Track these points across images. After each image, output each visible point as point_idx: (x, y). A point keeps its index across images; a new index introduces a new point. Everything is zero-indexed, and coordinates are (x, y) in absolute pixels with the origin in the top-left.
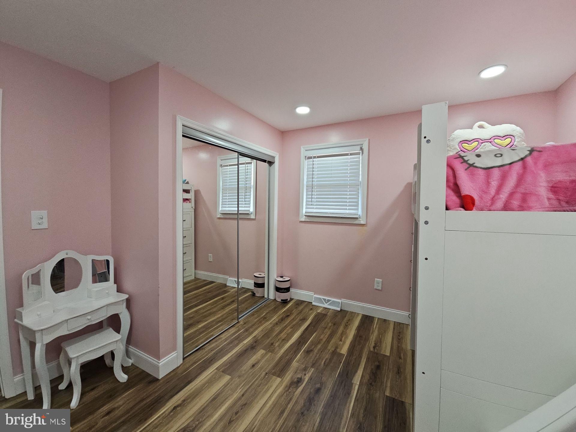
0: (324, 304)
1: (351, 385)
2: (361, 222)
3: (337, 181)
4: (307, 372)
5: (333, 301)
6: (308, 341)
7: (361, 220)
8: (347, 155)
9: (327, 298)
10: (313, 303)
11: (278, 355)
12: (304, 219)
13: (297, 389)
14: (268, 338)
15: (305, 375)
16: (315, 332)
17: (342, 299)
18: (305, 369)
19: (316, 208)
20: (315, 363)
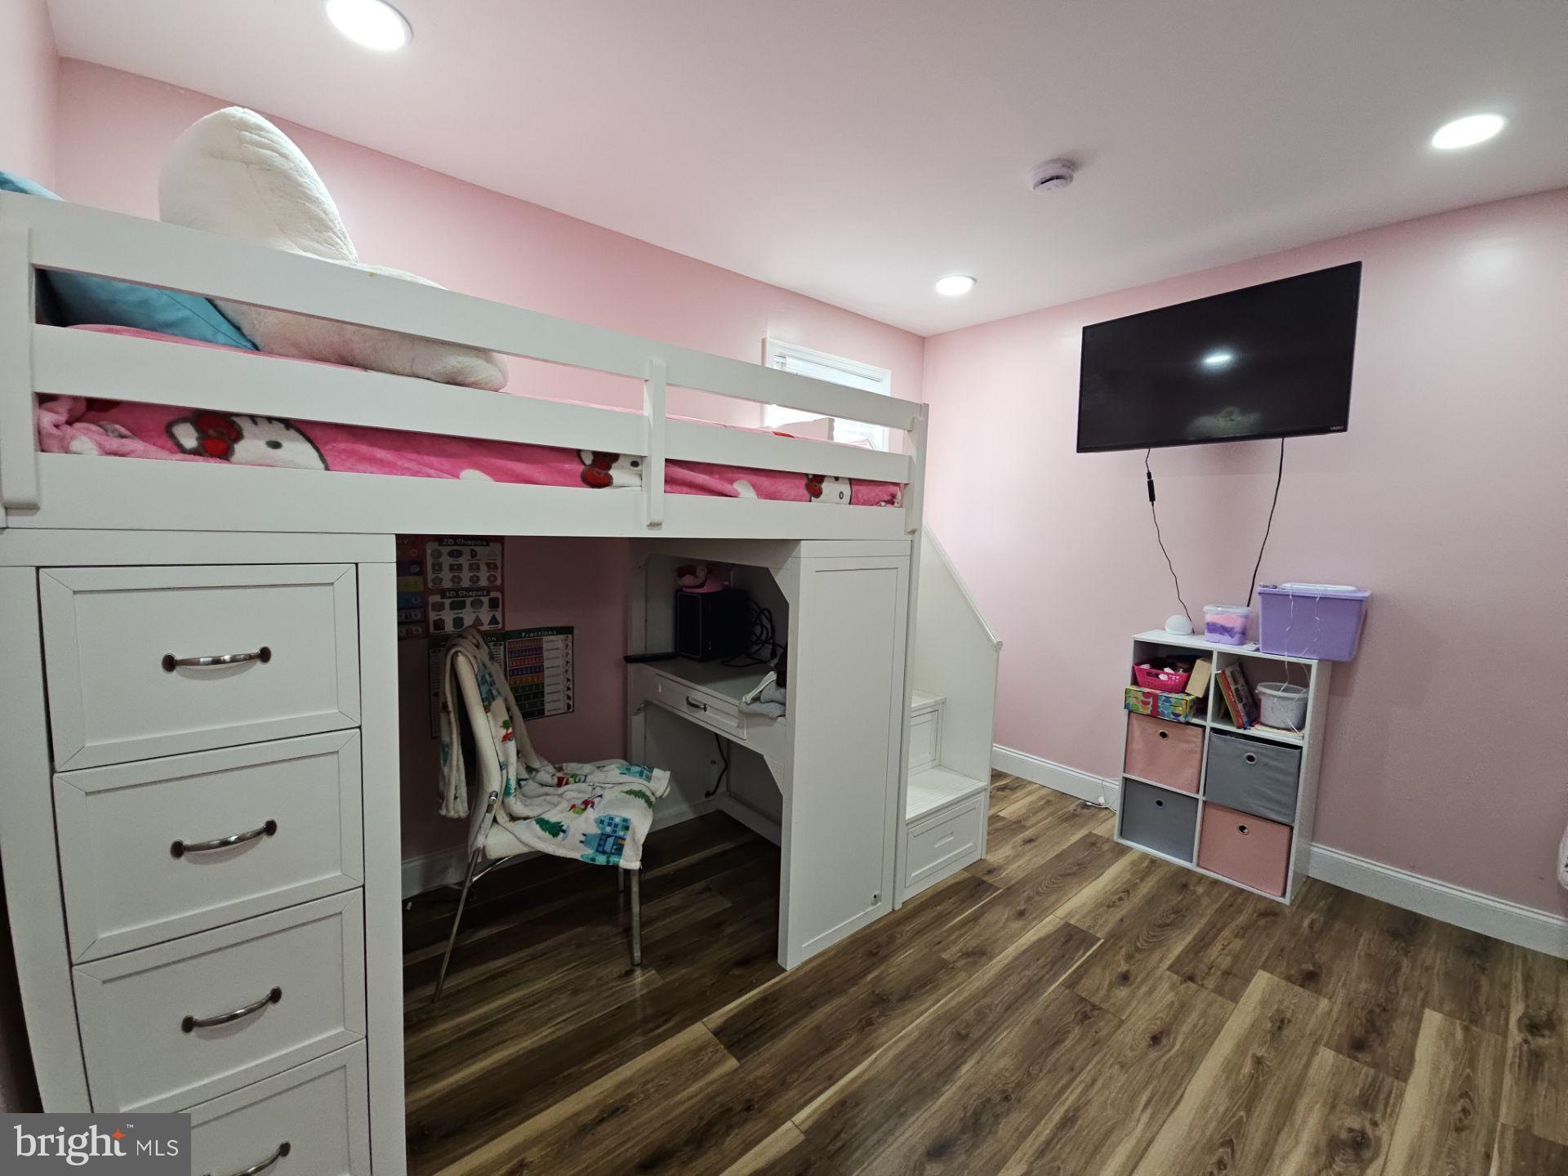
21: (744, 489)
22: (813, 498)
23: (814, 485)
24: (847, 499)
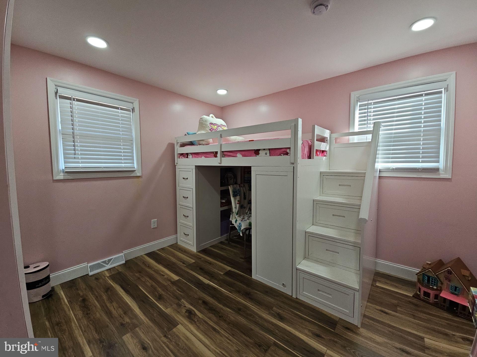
0: (105, 266)
1: (209, 285)
2: (138, 174)
3: (103, 132)
4: (183, 305)
5: (115, 258)
6: (145, 294)
7: (137, 172)
8: (117, 108)
9: (107, 259)
10: (91, 274)
11: (145, 321)
12: (63, 177)
13: (197, 315)
14: (108, 326)
15: (185, 307)
16: (137, 286)
17: (123, 252)
18: (179, 305)
19: (82, 163)
20: (176, 297)
21: (239, 155)
22: (257, 156)
23: (257, 152)
24: (268, 154)
